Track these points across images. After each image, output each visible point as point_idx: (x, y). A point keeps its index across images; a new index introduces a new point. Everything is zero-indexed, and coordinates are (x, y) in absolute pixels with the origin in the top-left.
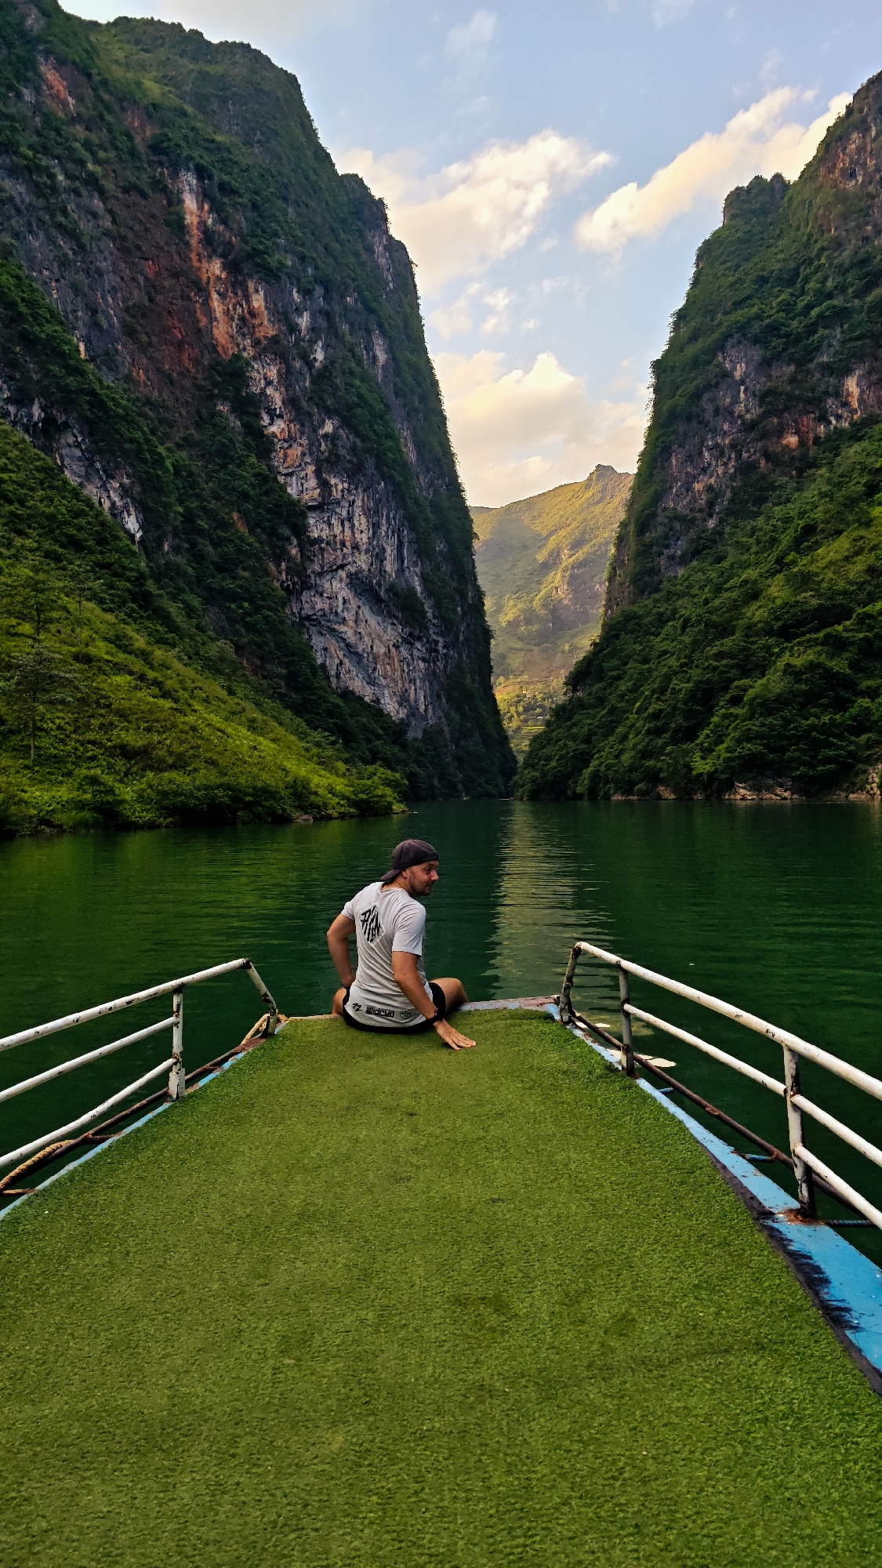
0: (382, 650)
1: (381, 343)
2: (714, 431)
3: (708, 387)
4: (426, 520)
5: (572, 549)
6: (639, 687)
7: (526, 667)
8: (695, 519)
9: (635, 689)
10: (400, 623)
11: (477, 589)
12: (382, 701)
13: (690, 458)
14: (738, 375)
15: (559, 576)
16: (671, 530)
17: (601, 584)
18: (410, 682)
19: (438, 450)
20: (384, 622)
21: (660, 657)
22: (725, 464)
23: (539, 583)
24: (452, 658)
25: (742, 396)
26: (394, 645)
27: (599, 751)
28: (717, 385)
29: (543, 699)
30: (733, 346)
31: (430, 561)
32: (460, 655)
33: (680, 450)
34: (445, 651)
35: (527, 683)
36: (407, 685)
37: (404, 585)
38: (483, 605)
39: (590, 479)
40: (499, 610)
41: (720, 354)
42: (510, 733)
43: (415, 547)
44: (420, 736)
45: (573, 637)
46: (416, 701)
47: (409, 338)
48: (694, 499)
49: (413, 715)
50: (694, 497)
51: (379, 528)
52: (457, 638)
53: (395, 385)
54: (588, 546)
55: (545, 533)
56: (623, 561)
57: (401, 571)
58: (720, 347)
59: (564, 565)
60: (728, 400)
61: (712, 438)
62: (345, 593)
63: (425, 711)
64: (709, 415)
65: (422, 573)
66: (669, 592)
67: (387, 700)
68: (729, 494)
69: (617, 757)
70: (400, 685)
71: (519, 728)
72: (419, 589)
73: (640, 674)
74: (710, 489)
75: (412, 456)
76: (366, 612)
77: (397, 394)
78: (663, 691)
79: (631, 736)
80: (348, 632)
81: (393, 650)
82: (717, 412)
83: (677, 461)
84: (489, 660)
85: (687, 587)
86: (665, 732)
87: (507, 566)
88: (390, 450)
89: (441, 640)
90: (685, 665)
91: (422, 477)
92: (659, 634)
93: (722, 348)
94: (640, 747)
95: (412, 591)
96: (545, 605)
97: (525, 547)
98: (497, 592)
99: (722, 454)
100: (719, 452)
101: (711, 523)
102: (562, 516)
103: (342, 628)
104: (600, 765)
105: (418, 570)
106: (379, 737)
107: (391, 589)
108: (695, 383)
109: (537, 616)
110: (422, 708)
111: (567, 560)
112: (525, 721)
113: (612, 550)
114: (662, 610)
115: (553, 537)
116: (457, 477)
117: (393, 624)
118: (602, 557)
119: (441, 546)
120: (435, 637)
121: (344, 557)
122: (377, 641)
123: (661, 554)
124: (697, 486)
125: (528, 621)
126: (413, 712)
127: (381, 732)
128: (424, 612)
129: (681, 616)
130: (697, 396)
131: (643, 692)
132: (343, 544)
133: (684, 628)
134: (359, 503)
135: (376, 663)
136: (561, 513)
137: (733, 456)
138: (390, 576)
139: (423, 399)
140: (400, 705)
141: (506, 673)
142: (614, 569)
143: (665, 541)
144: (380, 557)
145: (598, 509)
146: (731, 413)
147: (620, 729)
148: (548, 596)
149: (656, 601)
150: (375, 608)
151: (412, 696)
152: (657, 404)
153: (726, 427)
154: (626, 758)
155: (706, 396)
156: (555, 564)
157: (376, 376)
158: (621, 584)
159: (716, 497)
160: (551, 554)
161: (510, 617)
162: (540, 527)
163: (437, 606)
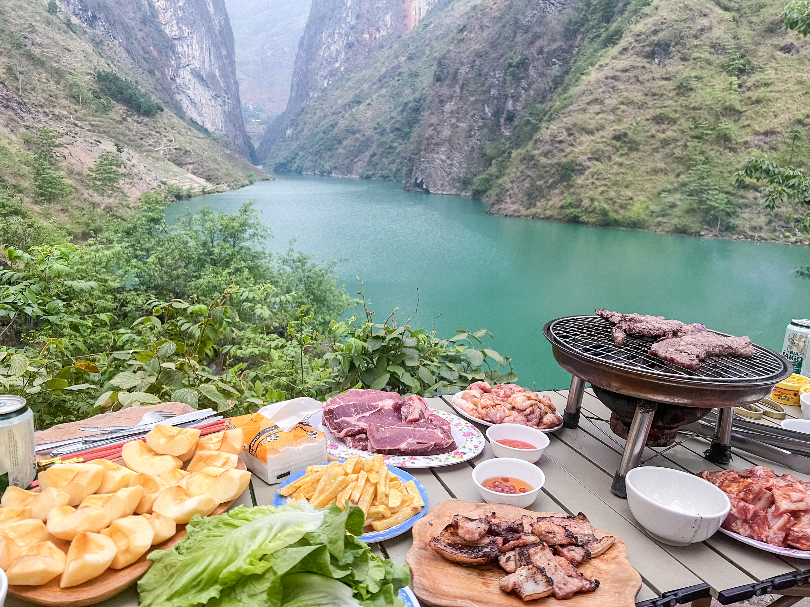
0: (205, 101)
2: (339, 27)
7: (248, 90)
10: (212, 90)
12: (205, 124)
13: (330, 36)
14: (349, 5)
18: (216, 115)
20: (205, 89)
22: (343, 41)
24: (230, 104)
25: (350, 14)
26: (209, 100)
28: (341, 7)
31: (222, 61)
33: (326, 31)
34: (228, 101)
35: (249, 100)
36: (214, 117)
37: (212, 73)
43: (215, 55)
44: (221, 137)
45: (273, 76)
46: (218, 124)
51: (202, 48)
57: (211, 67)
60: (344, 15)
61: (338, 29)
62: (190, 77)
63: (222, 128)
64: (337, 20)
65: (219, 67)
67: (207, 123)
70: (212, 117)
72: (218, 74)
74: (337, 50)
76: (197, 85)
80: (190, 93)
82: (340, 19)
83: (325, 36)
89: (226, 96)
91: (216, 20)
95: (215, 75)
99: (342, 37)
100: (341, 35)
101: (337, 65)
103: (187, 91)
105: (217, 66)
107: (208, 75)
110: (220, 127)
111: (269, 30)
117: (208, 90)
119: (224, 52)
120: (224, 95)
121: (189, 61)
122: (202, 98)
124: (332, 48)
125: (249, 63)
126: (217, 128)
128: (220, 84)
132: (189, 56)
134: (195, 38)
135: (202, 107)
137: (346, 38)
138: (207, 69)
140: (212, 125)
144: (203, 62)
150: (202, 84)
151: (217, 122)
153: (343, 26)
155: (336, 11)
159: (339, 54)
163: (225, 81)
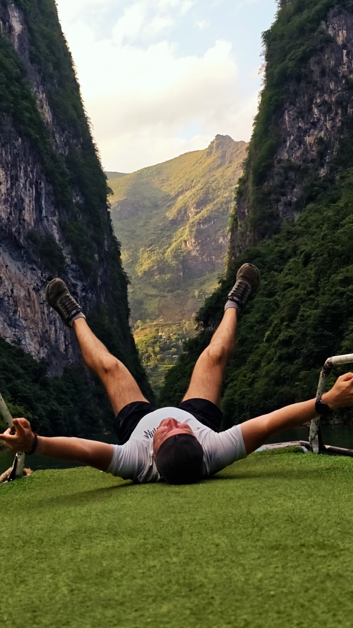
0: (23, 294)
1: (16, 14)
2: (322, 90)
3: (313, 52)
4: (63, 174)
5: (197, 208)
6: (266, 318)
7: (161, 312)
8: (307, 168)
9: (264, 320)
10: (40, 268)
11: (113, 239)
12: (23, 342)
13: (301, 115)
14: (340, 40)
15: (187, 231)
16: (287, 179)
17: (224, 237)
18: (51, 323)
19: (72, 112)
20: (24, 267)
21: (285, 289)
22: (333, 119)
23: (170, 237)
24: (90, 301)
25: (345, 58)
26: (34, 289)
27: (232, 380)
28: (322, 50)
29: (177, 340)
30: (334, 16)
31: (67, 211)
32: (98, 297)
33: (292, 107)
34: (84, 294)
35: (162, 326)
36: (47, 327)
37: (43, 234)
38: (119, 254)
39: (211, 147)
40: (135, 261)
41: (323, 22)
42: (148, 371)
43: (53, 198)
44: (60, 374)
45: (202, 284)
46: (56, 341)
47: (43, 12)
48: (306, 151)
49: (54, 354)
50: (306, 149)
51: (17, 180)
52: (95, 282)
53: (30, 52)
54: (211, 205)
55: (173, 194)
56: (244, 213)
57: (39, 220)
58: (322, 16)
59: (191, 221)
60: (332, 63)
61: (320, 96)
63: (66, 350)
64: (316, 76)
65: (60, 223)
66: (289, 232)
67: (28, 341)
68: (337, 145)
69: (251, 385)
70: (40, 326)
71: (156, 367)
72: (57, 236)
73: (267, 306)
74: (320, 141)
75: (47, 115)
77: (32, 61)
78: (292, 319)
79: (263, 364)
81: (33, 293)
82: (323, 73)
83: (289, 117)
84: (126, 303)
85: (306, 227)
86: (297, 357)
87: (141, 223)
88: (27, 109)
89: (79, 284)
90: (311, 292)
91: (57, 136)
92: (282, 270)
93: (325, 18)
94: (273, 374)
95: (50, 238)
96: (176, 256)
97: (156, 206)
98: (133, 246)
99: (330, 110)
100: (326, 108)
101: (323, 172)
102: (187, 180)
104: (234, 394)
105: (55, 219)
106: (18, 376)
107: (31, 236)
108: (303, 48)
109: (169, 266)
110: (62, 348)
111: (193, 217)
112: (162, 360)
113: (233, 204)
114: (283, 248)
115: (180, 198)
116: (91, 138)
117: (32, 269)
118: (223, 213)
119: (77, 199)
120: (74, 281)
122: (17, 285)
123: (278, 201)
124: (309, 140)
125: (162, 271)
126: (54, 351)
127: (21, 371)
128: (63, 258)
129: (302, 252)
130: (304, 59)
131: (272, 321)
133: (305, 263)
135: (16, 306)
136: (187, 177)
137: (340, 111)
138: (29, 224)
139: (57, 66)
140: (41, 345)
141: (143, 317)
142: (235, 220)
143: (282, 190)
144: (18, 206)
145: (218, 173)
146: (336, 74)
147: (252, 358)
148: (178, 248)
149: (277, 240)
150: (15, 254)
151: (53, 336)
152: (269, 69)
153: (332, 86)
154: (260, 385)
155: (312, 60)
156: (183, 220)
157: (12, 45)
158: (243, 234)
159: (326, 149)
160: (179, 211)
161: (145, 267)
162: (169, 189)
163: (75, 252)
